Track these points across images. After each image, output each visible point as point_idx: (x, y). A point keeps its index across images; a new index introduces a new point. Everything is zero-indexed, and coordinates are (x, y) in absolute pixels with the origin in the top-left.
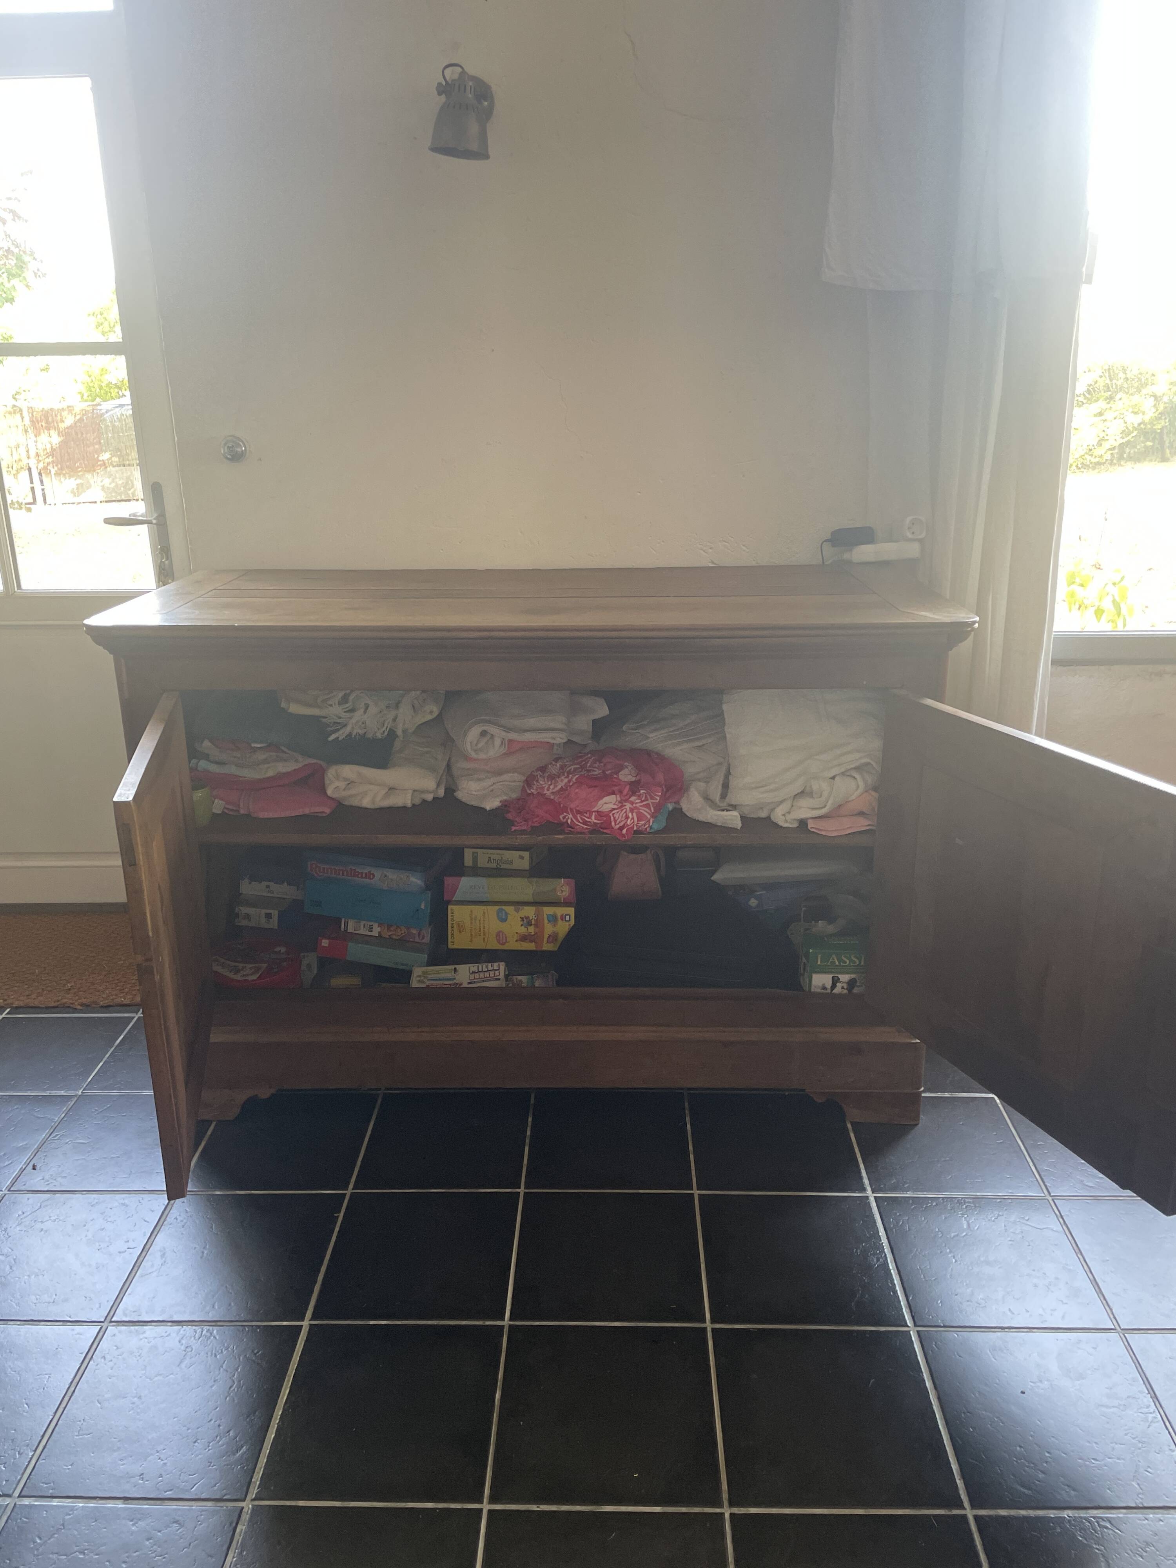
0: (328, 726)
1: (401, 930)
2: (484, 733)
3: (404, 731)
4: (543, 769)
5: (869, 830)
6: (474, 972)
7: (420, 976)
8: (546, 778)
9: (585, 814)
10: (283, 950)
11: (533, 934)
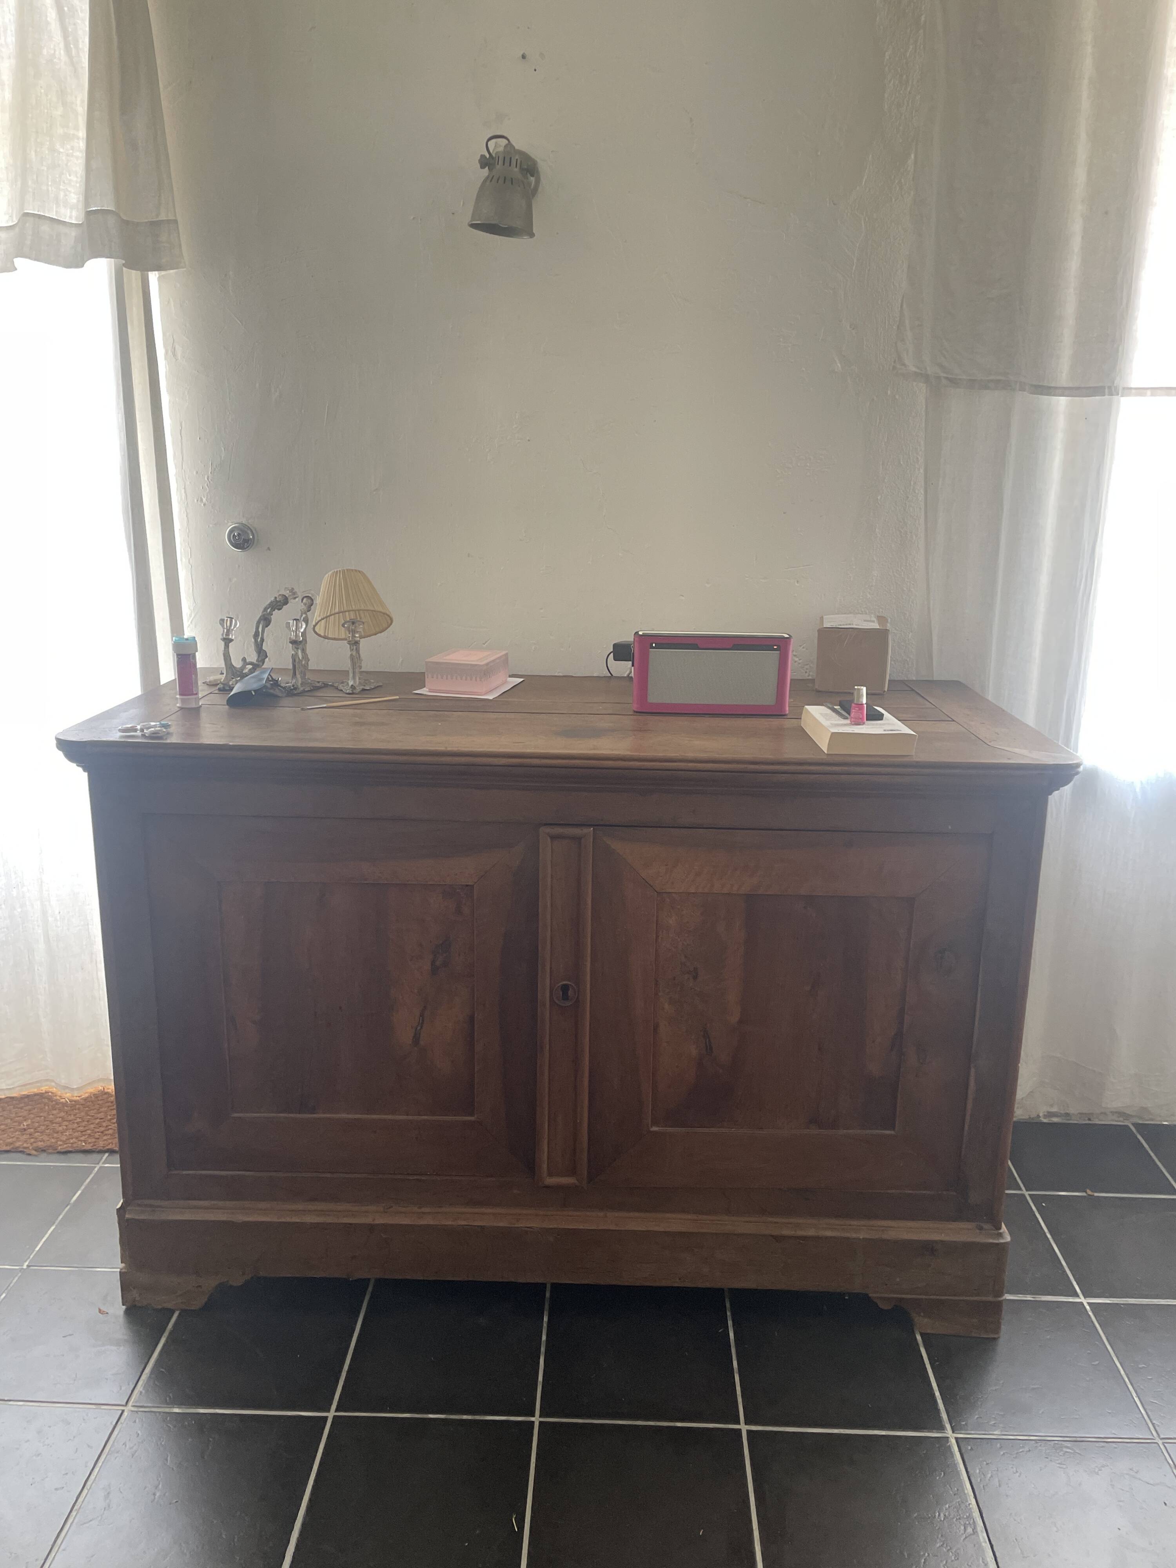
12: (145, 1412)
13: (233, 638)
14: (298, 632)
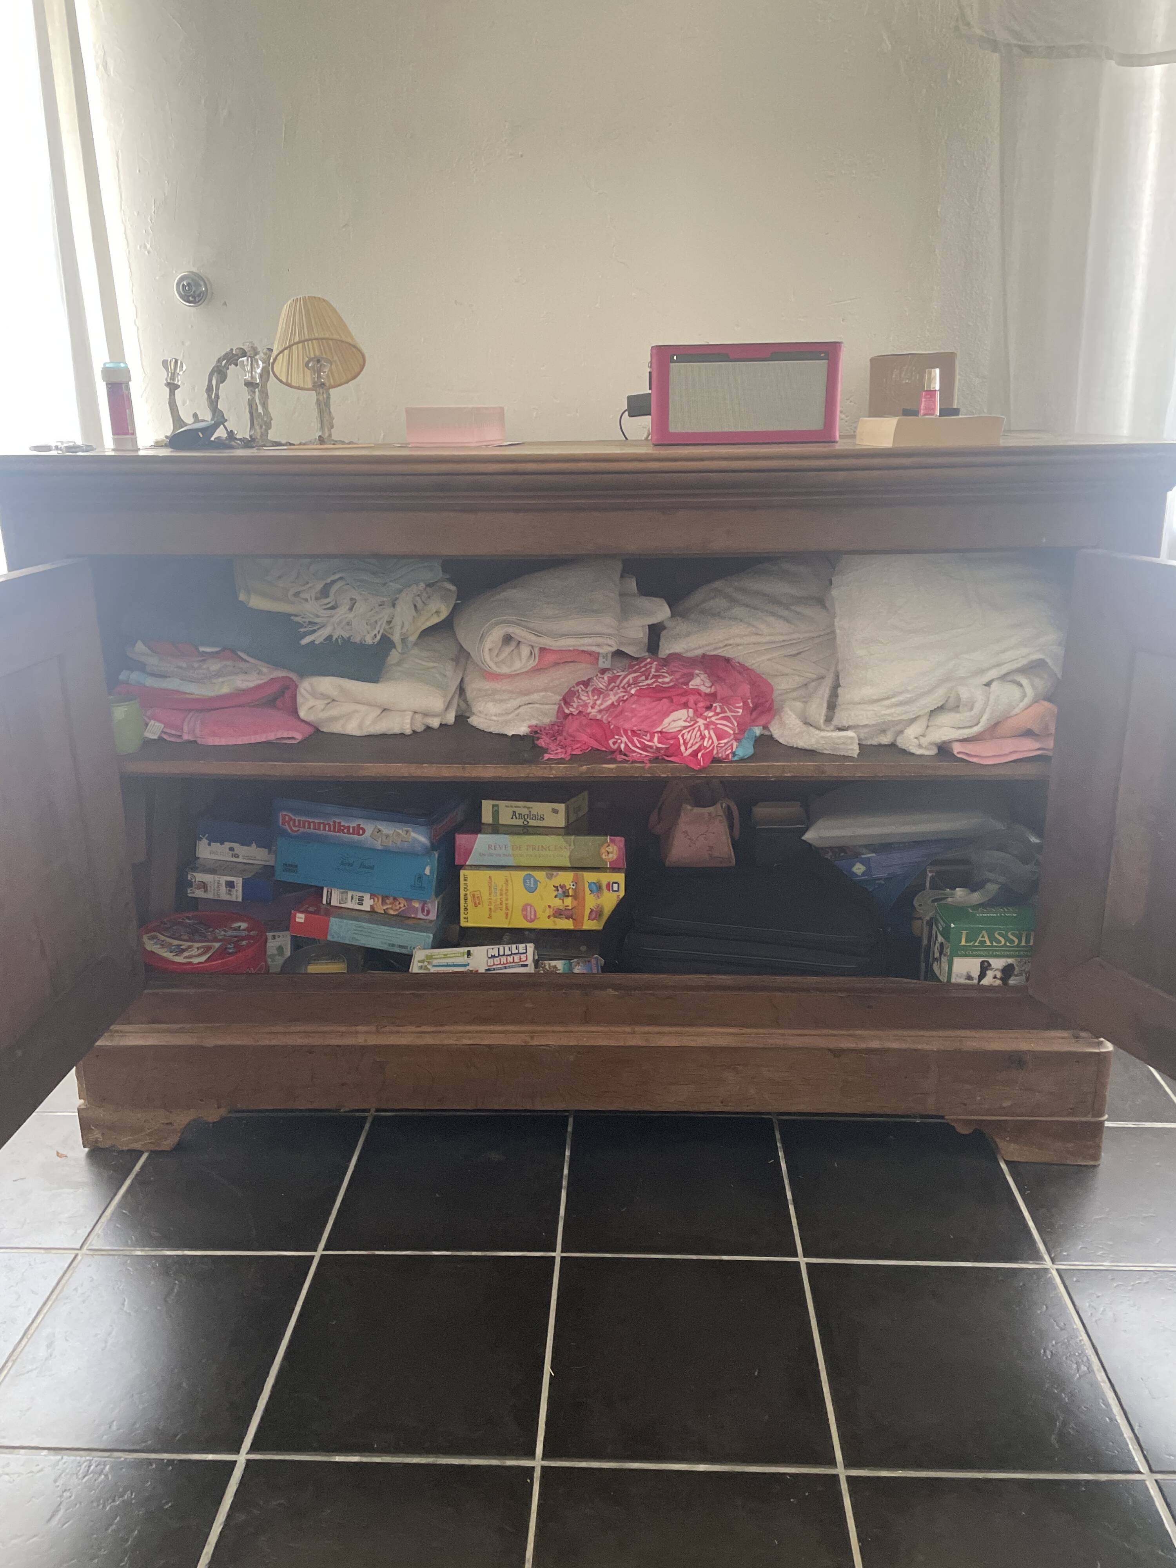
0: (302, 626)
1: (399, 904)
2: (508, 639)
3: (404, 640)
4: (586, 683)
5: (1039, 756)
6: (493, 956)
7: (422, 961)
8: (590, 693)
9: (644, 737)
10: (244, 925)
11: (570, 908)
12: (102, 1255)
13: (179, 384)
14: (253, 373)
